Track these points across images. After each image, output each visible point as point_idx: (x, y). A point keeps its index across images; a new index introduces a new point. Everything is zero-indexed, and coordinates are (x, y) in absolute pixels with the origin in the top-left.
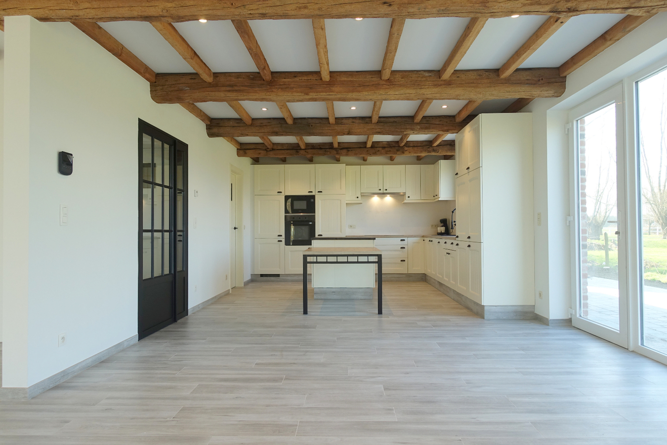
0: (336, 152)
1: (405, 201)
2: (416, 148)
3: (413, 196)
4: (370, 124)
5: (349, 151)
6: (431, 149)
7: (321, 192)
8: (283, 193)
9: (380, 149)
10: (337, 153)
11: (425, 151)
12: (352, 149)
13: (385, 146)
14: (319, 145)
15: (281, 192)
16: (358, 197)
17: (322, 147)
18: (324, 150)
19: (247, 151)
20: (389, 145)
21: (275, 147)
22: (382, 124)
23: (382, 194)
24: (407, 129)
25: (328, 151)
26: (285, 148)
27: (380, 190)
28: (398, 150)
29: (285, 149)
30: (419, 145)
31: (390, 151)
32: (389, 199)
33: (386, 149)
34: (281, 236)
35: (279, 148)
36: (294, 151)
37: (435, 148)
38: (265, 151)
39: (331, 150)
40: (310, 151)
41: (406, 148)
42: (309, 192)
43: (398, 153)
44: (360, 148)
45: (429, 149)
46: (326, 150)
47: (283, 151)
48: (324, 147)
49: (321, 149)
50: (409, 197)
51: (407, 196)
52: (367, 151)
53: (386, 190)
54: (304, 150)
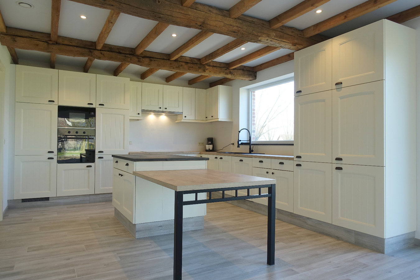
0: (137, 60)
1: (182, 121)
2: (215, 68)
3: (189, 116)
4: (228, 18)
5: (151, 60)
6: (228, 71)
7: (103, 105)
8: (56, 103)
9: (183, 64)
10: (139, 61)
11: (223, 72)
12: (155, 59)
13: (187, 61)
14: (118, 49)
15: (53, 101)
16: (139, 114)
17: (121, 51)
18: (124, 55)
19: (18, 39)
20: (192, 61)
21: (60, 41)
22: (241, 21)
23: (157, 113)
24: (264, 33)
25: (128, 57)
26: (74, 44)
27: (160, 108)
28: (199, 68)
29: (74, 46)
30: (218, 65)
31: (192, 67)
32: (164, 118)
33: (189, 65)
34: (52, 152)
35: (66, 42)
36: (86, 50)
37: (232, 71)
38: (46, 44)
39: (131, 56)
40: (106, 53)
41: (207, 67)
42: (88, 104)
43: (200, 70)
44: (164, 59)
45: (226, 71)
46: (127, 56)
47: (71, 48)
48: (124, 52)
49: (120, 53)
50: (185, 117)
51: (184, 115)
52: (171, 64)
53: (166, 108)
54: (99, 51)
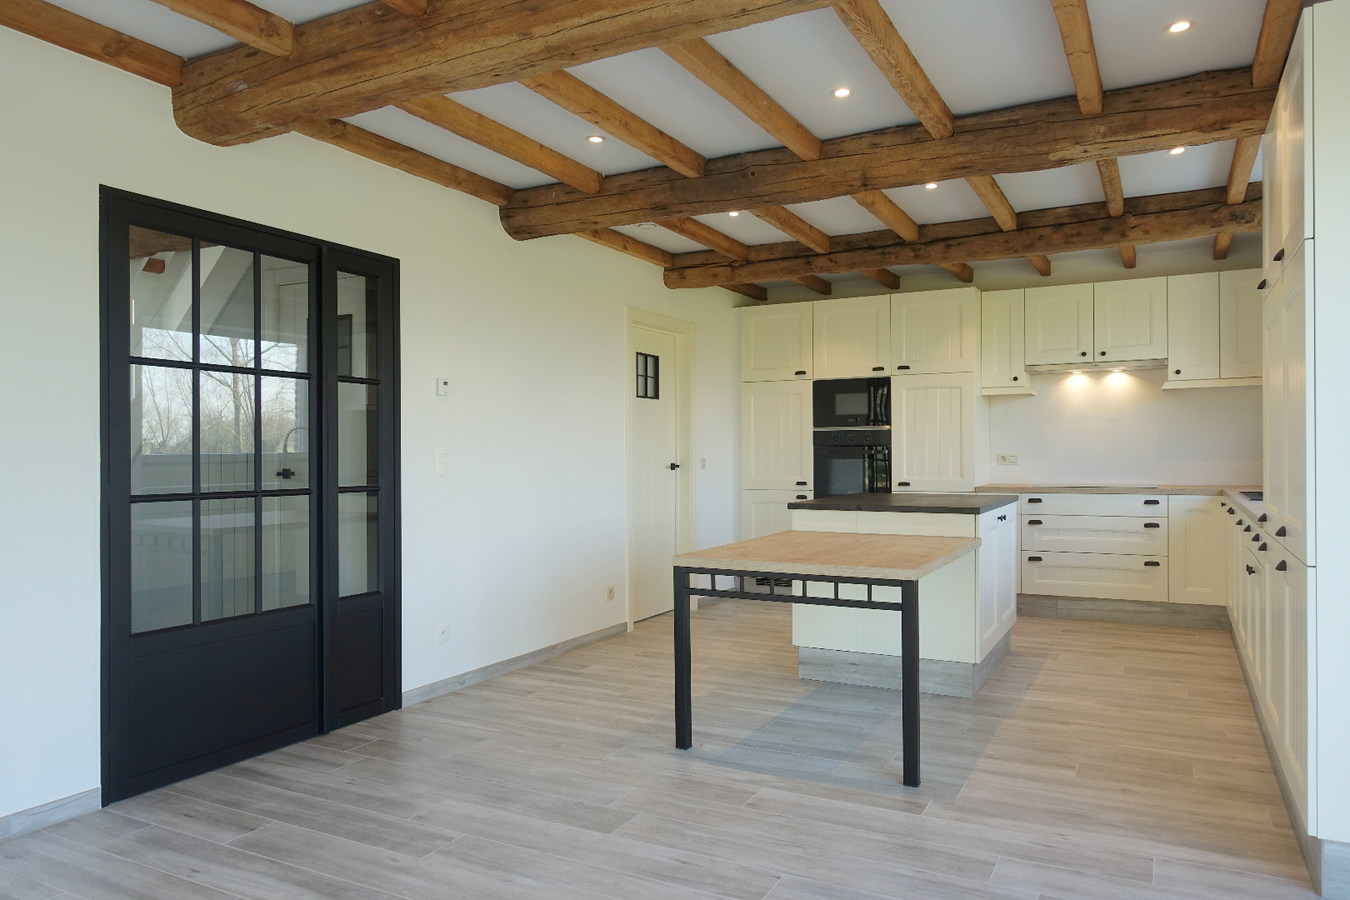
0: (912, 254)
1: (1166, 386)
2: (1167, 218)
3: (1193, 367)
4: (927, 144)
5: (949, 246)
6: (1224, 212)
7: (907, 368)
8: (808, 375)
9: (1047, 231)
10: (916, 257)
11: (1203, 222)
12: (958, 241)
13: (1060, 221)
14: (866, 239)
15: (804, 373)
16: (1015, 379)
17: (874, 244)
18: (880, 251)
19: (688, 272)
20: (1075, 216)
21: (753, 256)
22: (969, 137)
23: (1097, 367)
24: (1056, 140)
25: (890, 253)
26: (777, 255)
27: (1084, 354)
28: (1105, 230)
29: (779, 259)
30: (1181, 204)
31: (1079, 234)
32: (1119, 383)
33: (1067, 230)
34: (804, 483)
35: (764, 256)
36: (800, 261)
37: (1237, 210)
38: (729, 269)
39: (898, 249)
40: (841, 257)
41: (1133, 221)
42: (874, 369)
43: (1107, 238)
44: (986, 233)
45: (1215, 216)
46: (887, 250)
47: (773, 265)
48: (880, 244)
49: (872, 248)
50: (1178, 372)
51: (1171, 369)
52: (1007, 241)
53: (1103, 354)
54: (827, 257)
